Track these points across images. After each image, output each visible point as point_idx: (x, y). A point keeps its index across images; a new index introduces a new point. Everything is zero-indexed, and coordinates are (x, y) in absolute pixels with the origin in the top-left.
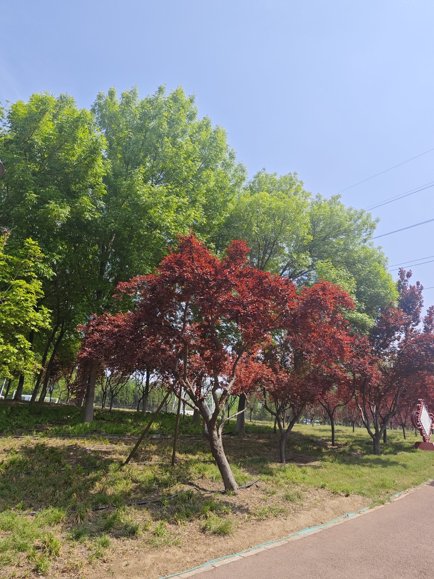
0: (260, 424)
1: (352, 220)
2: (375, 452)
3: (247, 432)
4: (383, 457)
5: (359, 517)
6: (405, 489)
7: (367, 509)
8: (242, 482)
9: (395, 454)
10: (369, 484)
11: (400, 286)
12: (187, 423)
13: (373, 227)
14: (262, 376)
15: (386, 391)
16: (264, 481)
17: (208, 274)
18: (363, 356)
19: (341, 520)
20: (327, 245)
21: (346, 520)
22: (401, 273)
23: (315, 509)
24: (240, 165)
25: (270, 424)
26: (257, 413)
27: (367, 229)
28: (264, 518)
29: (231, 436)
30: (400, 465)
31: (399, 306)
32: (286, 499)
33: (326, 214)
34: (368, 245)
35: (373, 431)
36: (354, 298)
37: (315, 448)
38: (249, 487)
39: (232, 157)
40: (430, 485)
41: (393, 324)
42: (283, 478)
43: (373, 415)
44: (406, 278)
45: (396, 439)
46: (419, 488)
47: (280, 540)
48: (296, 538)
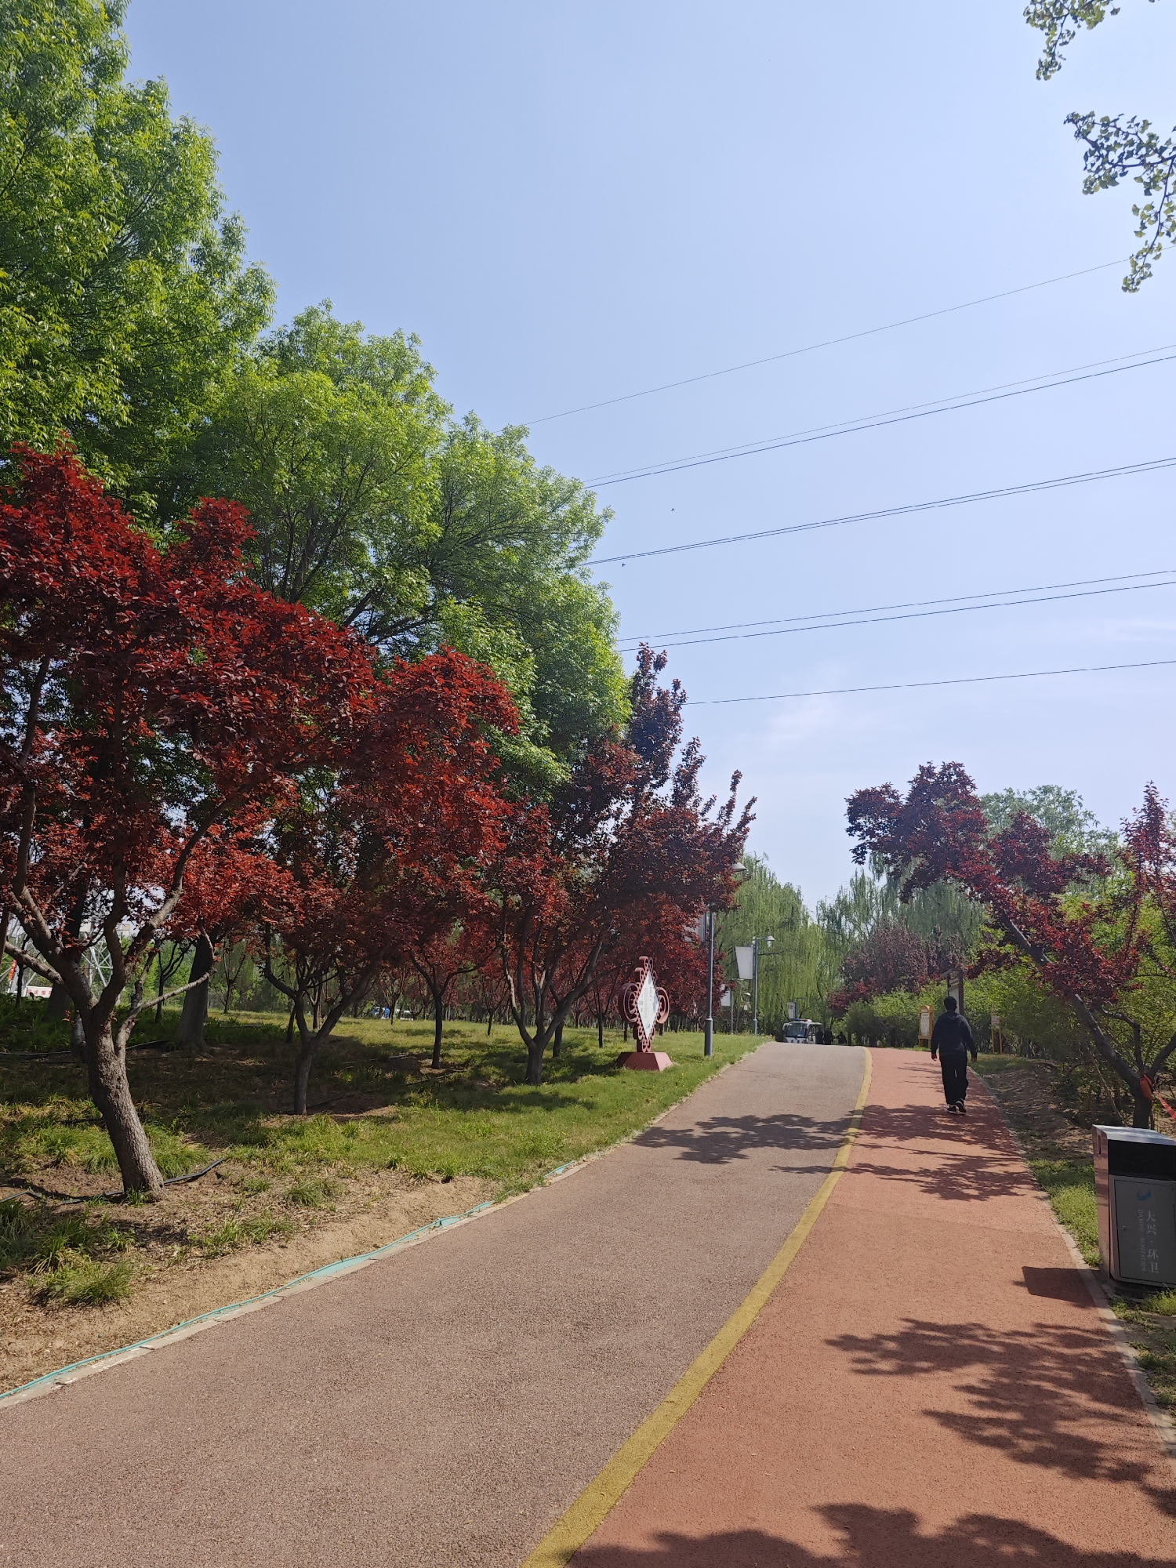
0: (251, 1021)
1: (548, 503)
2: (531, 1078)
3: (210, 1041)
4: (546, 1089)
5: (466, 1225)
6: (581, 1155)
7: (488, 1205)
8: (175, 1167)
9: (574, 1081)
10: (504, 1150)
11: (638, 689)
12: (28, 1019)
13: (594, 530)
14: (263, 891)
15: (573, 936)
16: (239, 1160)
17: (114, 586)
18: (530, 854)
19: (424, 1234)
20: (480, 558)
21: (434, 1233)
22: (644, 657)
23: (365, 1217)
24: (256, 273)
25: (279, 1018)
26: (249, 992)
27: (579, 533)
28: (227, 1249)
29: (163, 1052)
30: (580, 1103)
31: (628, 736)
32: (294, 1199)
33: (485, 473)
34: (578, 576)
35: (532, 1031)
36: (527, 707)
37: (389, 1075)
38: (194, 1179)
39: (231, 239)
40: (633, 1143)
41: (609, 780)
42: (293, 1151)
43: (536, 994)
44: (652, 671)
45: (580, 1048)
46: (609, 1151)
47: (260, 1296)
48: (306, 1286)
